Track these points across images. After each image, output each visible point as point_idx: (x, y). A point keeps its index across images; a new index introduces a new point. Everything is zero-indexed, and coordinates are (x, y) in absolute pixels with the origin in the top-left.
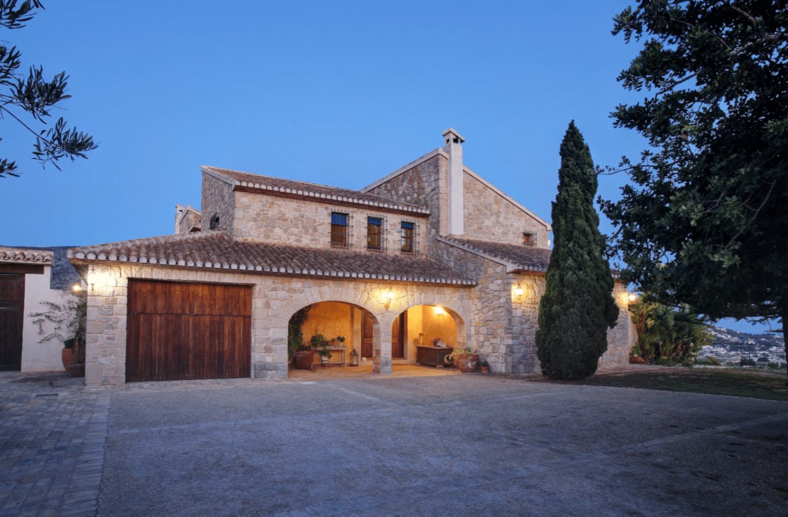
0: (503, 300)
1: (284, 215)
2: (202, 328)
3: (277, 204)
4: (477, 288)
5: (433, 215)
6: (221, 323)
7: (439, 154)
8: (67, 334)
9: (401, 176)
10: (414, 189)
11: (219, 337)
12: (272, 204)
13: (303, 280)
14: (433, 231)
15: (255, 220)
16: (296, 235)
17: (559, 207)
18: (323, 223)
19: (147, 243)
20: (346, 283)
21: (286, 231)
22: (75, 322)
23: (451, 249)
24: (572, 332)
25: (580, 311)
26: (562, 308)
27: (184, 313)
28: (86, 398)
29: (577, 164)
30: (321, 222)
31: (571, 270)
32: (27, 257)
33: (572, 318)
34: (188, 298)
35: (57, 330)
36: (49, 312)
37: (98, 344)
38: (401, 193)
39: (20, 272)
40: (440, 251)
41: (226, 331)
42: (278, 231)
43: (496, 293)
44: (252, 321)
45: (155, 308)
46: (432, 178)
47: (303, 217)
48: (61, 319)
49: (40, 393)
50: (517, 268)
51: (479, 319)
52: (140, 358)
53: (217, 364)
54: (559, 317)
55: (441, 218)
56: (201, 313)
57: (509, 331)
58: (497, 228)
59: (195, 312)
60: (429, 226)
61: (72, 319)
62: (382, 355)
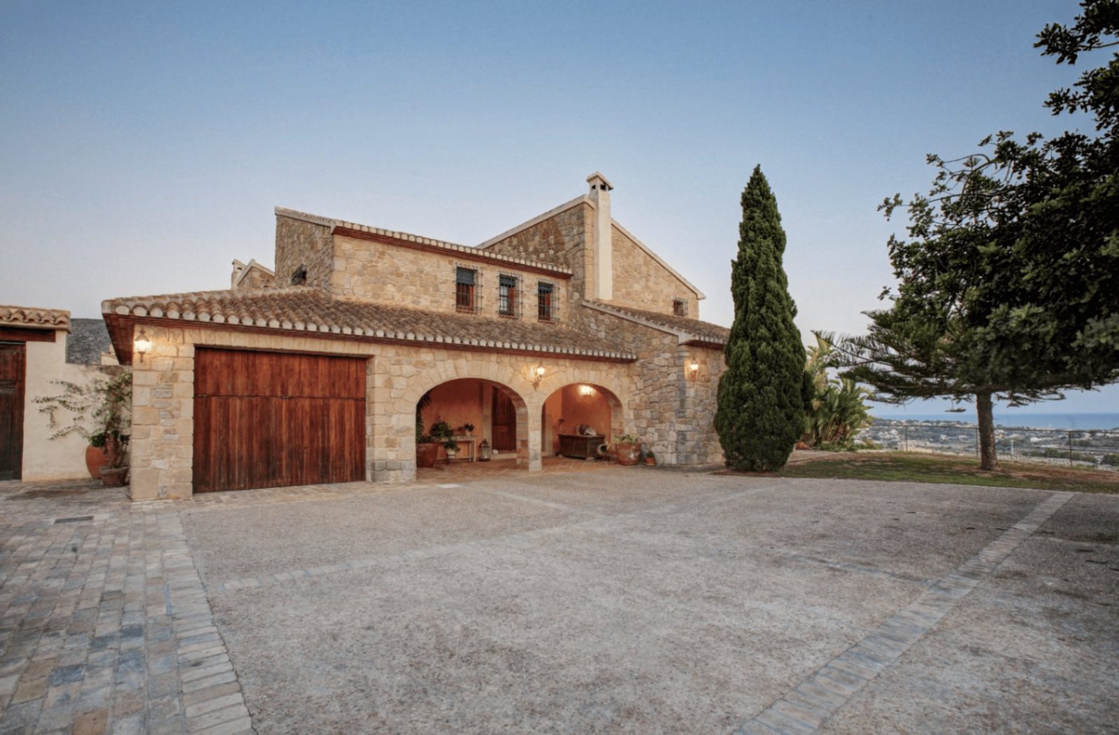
0: (673, 377)
1: (397, 268)
2: (300, 416)
3: (389, 255)
4: (638, 364)
5: (576, 275)
6: (326, 408)
7: (584, 203)
8: (93, 426)
9: (531, 230)
10: (549, 245)
11: (323, 428)
12: (383, 253)
13: (434, 350)
14: (577, 295)
15: (360, 274)
16: (413, 295)
17: (743, 266)
18: (447, 280)
19: (218, 297)
20: (486, 356)
21: (400, 290)
22: (105, 410)
23: (601, 317)
24: (769, 414)
25: (777, 390)
26: (755, 385)
27: (273, 394)
28: (140, 521)
29: (764, 216)
30: (444, 279)
31: (765, 341)
32: (30, 317)
33: (769, 398)
34: (280, 374)
35: (77, 421)
36: (65, 397)
37: (151, 439)
38: (531, 249)
39: (19, 339)
40: (585, 319)
41: (333, 419)
42: (390, 289)
43: (664, 369)
44: (367, 405)
45: (233, 388)
46: (575, 231)
47: (422, 272)
48: (84, 405)
49: (61, 517)
50: (693, 338)
51: (641, 400)
52: (212, 459)
53: (320, 464)
54: (752, 397)
55: (586, 280)
56: (297, 394)
57: (681, 415)
58: (646, 294)
59: (290, 394)
60: (570, 289)
61: (99, 405)
62: (530, 446)
